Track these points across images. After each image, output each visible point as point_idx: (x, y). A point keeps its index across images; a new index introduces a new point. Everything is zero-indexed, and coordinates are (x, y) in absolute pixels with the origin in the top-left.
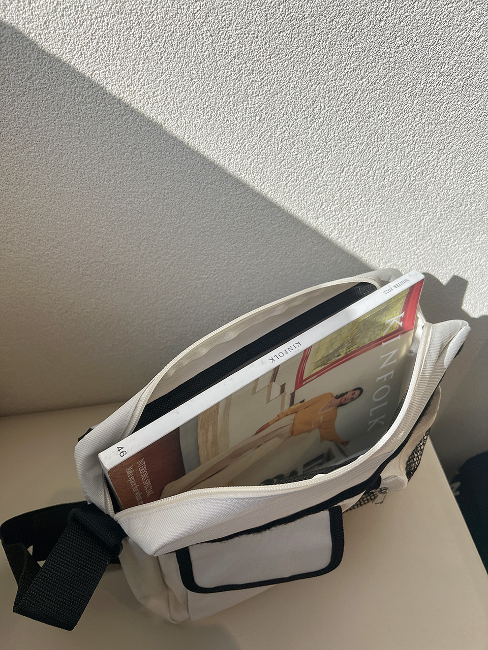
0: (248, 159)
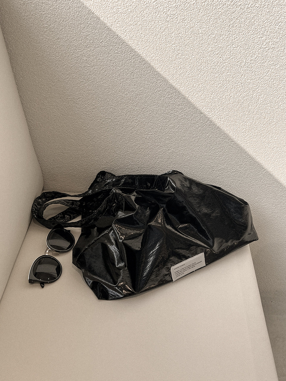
0: (174, 83)
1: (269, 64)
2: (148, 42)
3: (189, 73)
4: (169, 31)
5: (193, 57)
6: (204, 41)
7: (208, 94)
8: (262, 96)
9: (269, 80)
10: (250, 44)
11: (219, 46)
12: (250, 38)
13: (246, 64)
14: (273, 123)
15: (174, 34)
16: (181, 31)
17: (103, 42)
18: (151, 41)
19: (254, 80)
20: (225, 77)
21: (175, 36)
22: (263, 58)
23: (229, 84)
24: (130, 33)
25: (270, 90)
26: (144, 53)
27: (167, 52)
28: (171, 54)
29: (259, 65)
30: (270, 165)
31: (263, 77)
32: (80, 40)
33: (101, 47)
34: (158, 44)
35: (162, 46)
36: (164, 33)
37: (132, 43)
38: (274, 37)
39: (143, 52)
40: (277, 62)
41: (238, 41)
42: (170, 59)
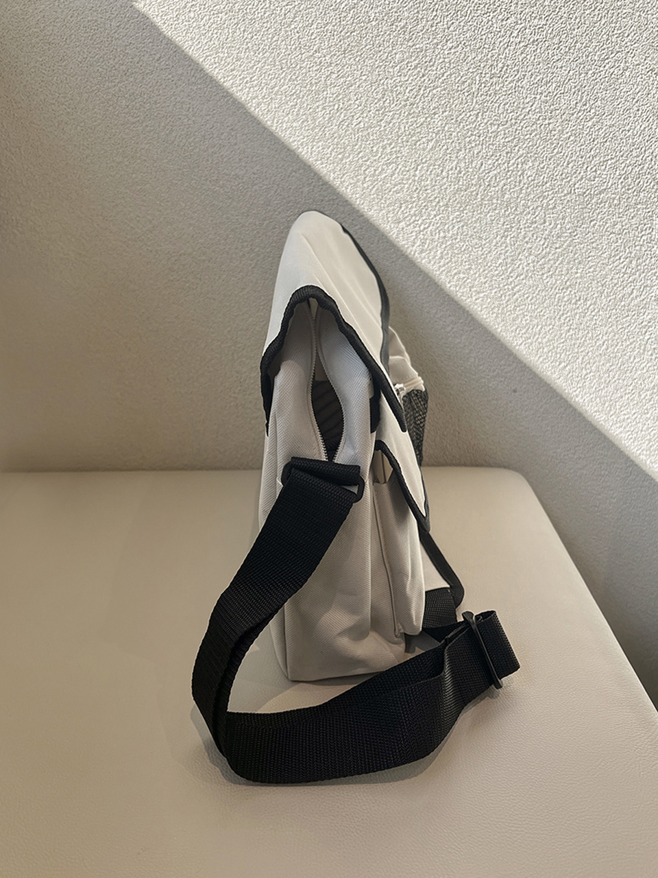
1: (532, 83)
2: (260, 50)
3: (360, 119)
4: (305, 19)
5: (364, 78)
6: (382, 39)
7: (407, 169)
8: (531, 165)
9: (538, 122)
10: (484, 37)
11: (417, 46)
12: (482, 24)
13: (483, 85)
14: (566, 234)
15: (315, 27)
16: (331, 19)
17: (161, 60)
18: (267, 47)
19: (505, 126)
20: (440, 123)
21: (318, 30)
22: (516, 68)
23: (451, 141)
24: (220, 31)
25: (544, 148)
26: (255, 78)
27: (304, 71)
28: (314, 75)
29: (510, 85)
30: (576, 350)
31: (523, 116)
32: (110, 59)
33: (158, 71)
34: (283, 54)
35: (293, 57)
36: (293, 26)
37: (226, 55)
38: (533, 15)
39: (251, 76)
40: (549, 75)
41: (457, 32)
42: (314, 87)
